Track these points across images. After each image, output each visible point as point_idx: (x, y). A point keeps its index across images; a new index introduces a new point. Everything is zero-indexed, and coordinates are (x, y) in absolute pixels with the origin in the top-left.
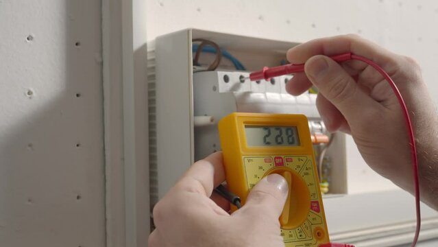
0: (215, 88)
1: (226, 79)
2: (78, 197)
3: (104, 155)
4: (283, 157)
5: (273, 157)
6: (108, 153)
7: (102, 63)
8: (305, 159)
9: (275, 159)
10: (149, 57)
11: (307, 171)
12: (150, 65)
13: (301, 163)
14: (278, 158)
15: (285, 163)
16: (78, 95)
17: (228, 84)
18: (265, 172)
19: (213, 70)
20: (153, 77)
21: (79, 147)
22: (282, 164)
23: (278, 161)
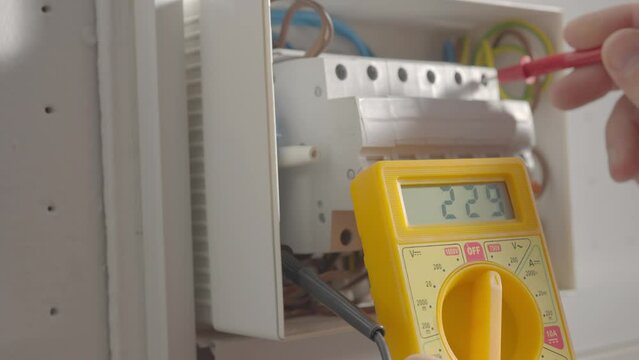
0: (319, 91)
1: (341, 72)
2: (53, 312)
3: (104, 228)
4: (481, 242)
5: (462, 244)
6: (111, 223)
7: (95, 48)
8: (526, 243)
9: (465, 246)
10: (188, 33)
11: (532, 268)
12: (189, 50)
13: (519, 253)
14: (471, 245)
15: (488, 254)
16: (48, 110)
17: (344, 82)
18: (446, 274)
19: (316, 55)
20: (197, 71)
21: (51, 213)
22: (480, 256)
23: (472, 251)
